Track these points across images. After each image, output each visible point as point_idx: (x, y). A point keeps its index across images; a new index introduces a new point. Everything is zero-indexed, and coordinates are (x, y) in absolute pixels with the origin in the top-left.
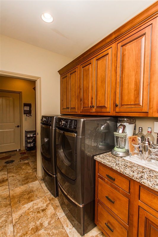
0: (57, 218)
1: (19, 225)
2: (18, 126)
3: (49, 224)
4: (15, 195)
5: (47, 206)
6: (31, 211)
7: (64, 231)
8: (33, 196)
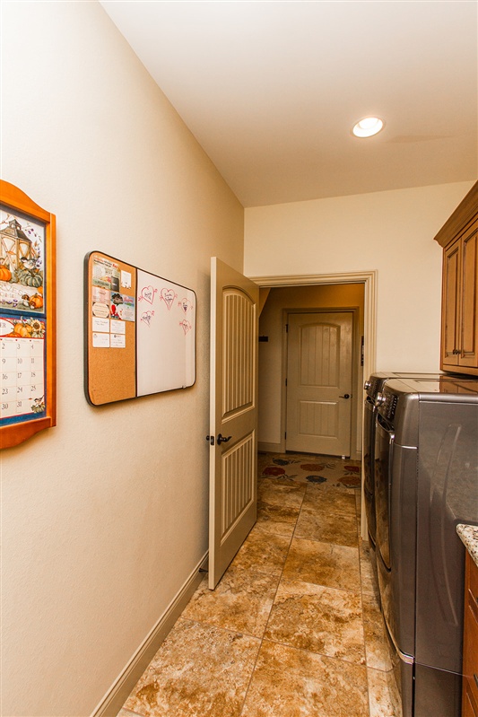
0: (362, 661)
1: (281, 612)
2: (346, 397)
3: (338, 655)
4: (298, 551)
5: (352, 617)
6: (313, 602)
7: (365, 702)
8: (330, 575)
